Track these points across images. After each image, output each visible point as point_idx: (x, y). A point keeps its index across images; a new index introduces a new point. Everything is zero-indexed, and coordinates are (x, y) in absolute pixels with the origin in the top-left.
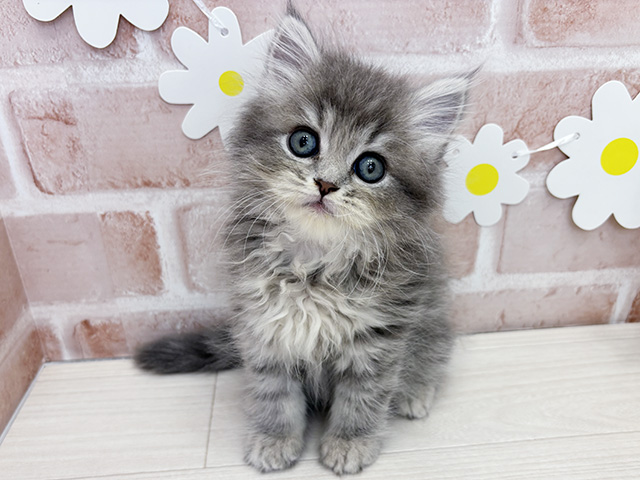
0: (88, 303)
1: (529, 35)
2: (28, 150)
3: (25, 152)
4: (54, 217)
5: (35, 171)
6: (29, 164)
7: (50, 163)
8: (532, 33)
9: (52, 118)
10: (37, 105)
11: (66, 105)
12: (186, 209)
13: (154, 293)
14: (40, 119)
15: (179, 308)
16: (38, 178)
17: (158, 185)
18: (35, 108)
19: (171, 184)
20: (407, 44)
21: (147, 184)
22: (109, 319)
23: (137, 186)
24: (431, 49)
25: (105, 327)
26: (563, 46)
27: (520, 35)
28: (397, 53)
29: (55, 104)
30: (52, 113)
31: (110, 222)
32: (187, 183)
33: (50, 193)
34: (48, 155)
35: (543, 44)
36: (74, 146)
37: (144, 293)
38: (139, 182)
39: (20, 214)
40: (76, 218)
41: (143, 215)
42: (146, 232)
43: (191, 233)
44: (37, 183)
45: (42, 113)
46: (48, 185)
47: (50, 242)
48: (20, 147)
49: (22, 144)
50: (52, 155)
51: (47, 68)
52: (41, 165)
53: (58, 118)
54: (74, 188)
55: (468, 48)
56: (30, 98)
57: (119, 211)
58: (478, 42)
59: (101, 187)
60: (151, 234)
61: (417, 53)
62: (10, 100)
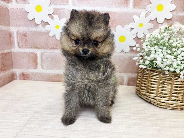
0: (24, 69)
3: (18, 41)
4: (21, 52)
6: (18, 43)
7: (22, 43)
11: (26, 33)
12: (43, 53)
13: (36, 68)
15: (40, 72)
17: (39, 48)
19: (41, 48)
21: (37, 48)
22: (27, 73)
23: (36, 48)
25: (26, 74)
29: (24, 33)
31: (30, 54)
32: (44, 48)
33: (21, 48)
34: (22, 41)
36: (26, 40)
37: (34, 68)
38: (36, 47)
39: (15, 51)
40: (24, 53)
41: (36, 53)
42: (36, 57)
43: (44, 57)
44: (19, 46)
45: (22, 34)
46: (21, 46)
47: (19, 57)
51: (24, 27)
52: (20, 43)
53: (24, 35)
54: (25, 47)
56: (21, 32)
57: (32, 52)
59: (29, 48)
60: (37, 57)
62: (17, 32)
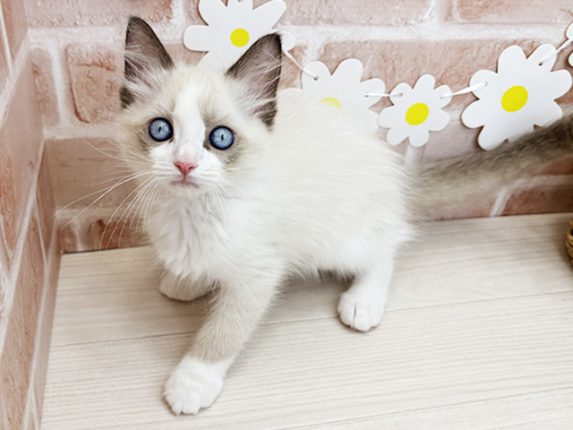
0: (103, 207)
1: (456, 15)
2: (74, 89)
3: (71, 90)
5: (77, 104)
6: (74, 99)
7: (90, 99)
8: (458, 14)
9: (97, 65)
10: (87, 54)
11: (110, 56)
14: (88, 65)
16: (79, 110)
18: (85, 58)
20: (371, 18)
22: (117, 218)
24: (387, 23)
25: (114, 224)
26: (479, 23)
27: (450, 15)
28: (362, 24)
29: (101, 55)
30: (98, 62)
33: (87, 122)
34: (90, 93)
35: (465, 21)
36: (111, 87)
39: (60, 137)
44: (77, 114)
45: (90, 62)
46: (85, 114)
47: (81, 159)
48: (68, 87)
49: (71, 84)
50: (93, 93)
51: (99, 28)
52: (83, 100)
53: (102, 65)
54: (106, 119)
55: (413, 22)
56: (82, 50)
58: (420, 18)
61: (377, 25)
62: (66, 51)
